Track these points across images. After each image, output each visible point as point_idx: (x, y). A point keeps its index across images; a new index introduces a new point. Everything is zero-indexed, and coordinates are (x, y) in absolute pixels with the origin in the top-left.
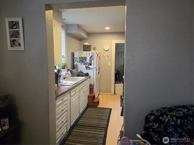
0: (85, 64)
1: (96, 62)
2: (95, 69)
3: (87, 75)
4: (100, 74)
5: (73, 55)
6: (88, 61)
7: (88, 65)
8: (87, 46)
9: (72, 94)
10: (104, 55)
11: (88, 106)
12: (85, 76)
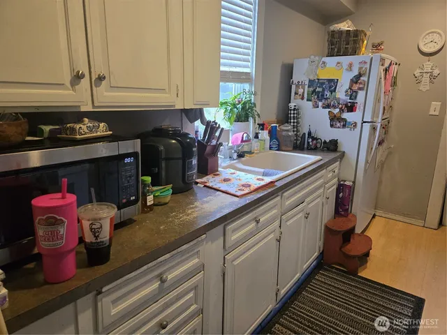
0: (328, 106)
1: (377, 100)
2: (367, 127)
3: (332, 146)
4: (385, 145)
5: (288, 71)
6: (341, 94)
7: (342, 111)
8: (344, 35)
9: (233, 237)
10: (417, 72)
11: (322, 263)
12: (323, 151)
